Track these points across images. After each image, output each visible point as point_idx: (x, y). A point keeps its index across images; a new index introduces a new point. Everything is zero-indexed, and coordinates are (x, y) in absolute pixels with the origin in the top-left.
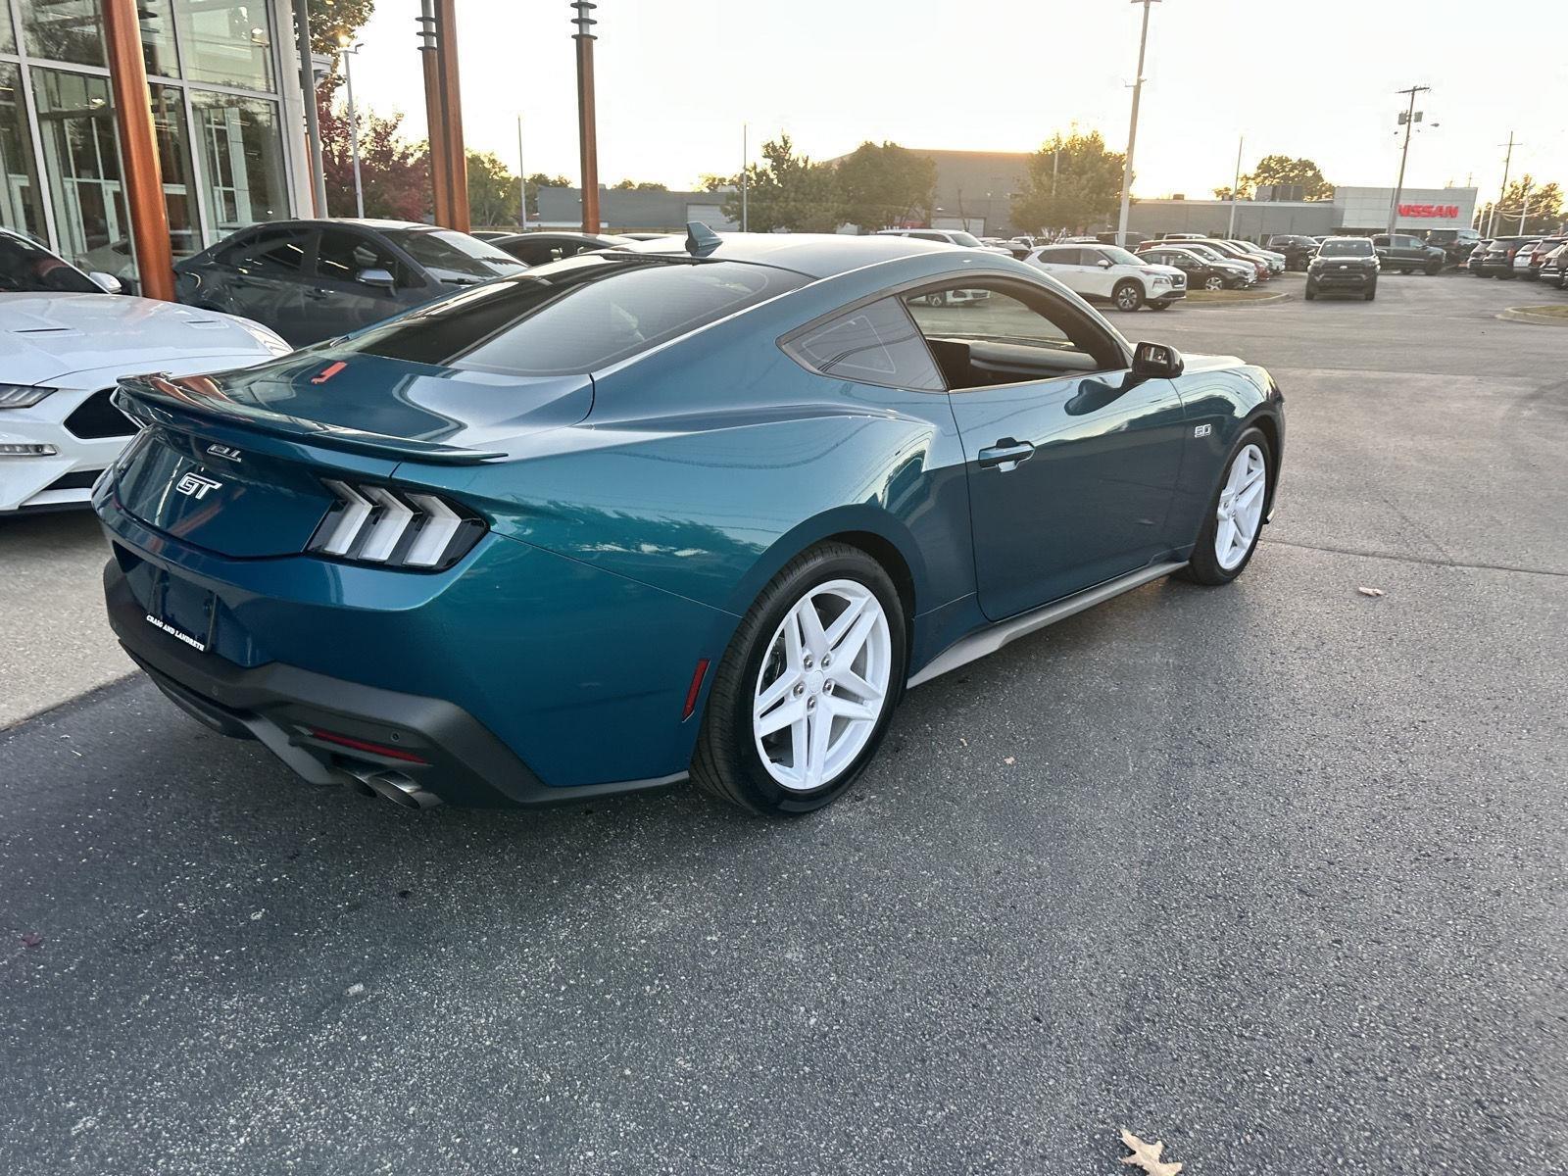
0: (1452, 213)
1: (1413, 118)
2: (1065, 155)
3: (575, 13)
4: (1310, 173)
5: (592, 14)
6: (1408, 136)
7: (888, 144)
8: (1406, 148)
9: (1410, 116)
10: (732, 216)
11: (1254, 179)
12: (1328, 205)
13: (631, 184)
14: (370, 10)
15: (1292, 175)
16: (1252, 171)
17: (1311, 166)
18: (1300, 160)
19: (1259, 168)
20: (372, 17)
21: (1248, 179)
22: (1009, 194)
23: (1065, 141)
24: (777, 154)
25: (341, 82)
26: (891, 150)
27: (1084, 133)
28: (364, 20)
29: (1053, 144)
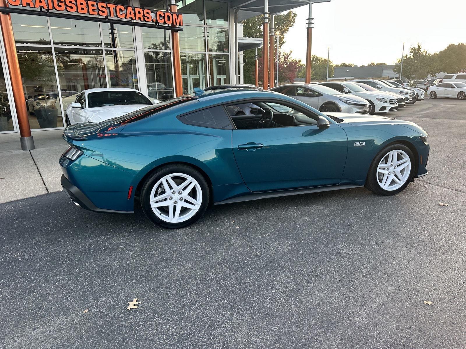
3: (307, 21)
5: (312, 21)
7: (460, 44)
10: (396, 72)
13: (374, 64)
14: (294, 22)
20: (294, 24)
24: (415, 51)
25: (284, 43)
28: (292, 25)
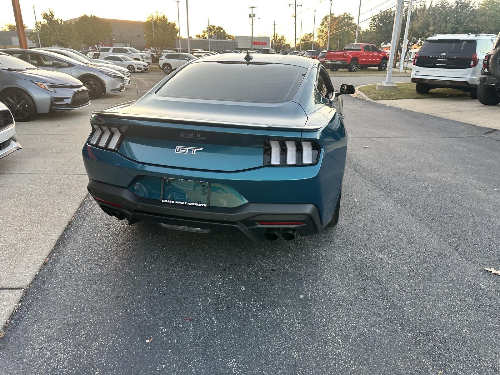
0: (265, 44)
1: (253, 16)
2: (155, 22)
4: (222, 31)
6: (252, 21)
7: (93, 16)
8: (252, 24)
9: (252, 15)
11: (206, 32)
12: (234, 41)
15: (217, 31)
16: (205, 30)
17: (222, 29)
18: (218, 27)
19: (207, 29)
21: (205, 32)
22: (136, 35)
23: (155, 18)
24: (49, 17)
26: (94, 18)
27: (160, 16)
29: (151, 19)
